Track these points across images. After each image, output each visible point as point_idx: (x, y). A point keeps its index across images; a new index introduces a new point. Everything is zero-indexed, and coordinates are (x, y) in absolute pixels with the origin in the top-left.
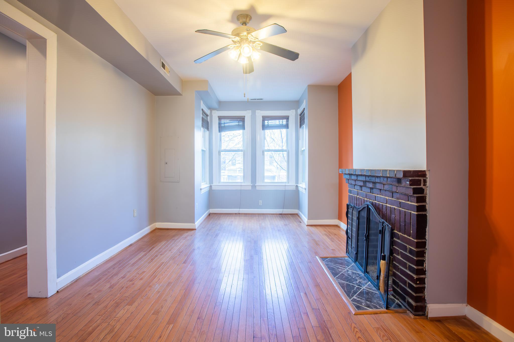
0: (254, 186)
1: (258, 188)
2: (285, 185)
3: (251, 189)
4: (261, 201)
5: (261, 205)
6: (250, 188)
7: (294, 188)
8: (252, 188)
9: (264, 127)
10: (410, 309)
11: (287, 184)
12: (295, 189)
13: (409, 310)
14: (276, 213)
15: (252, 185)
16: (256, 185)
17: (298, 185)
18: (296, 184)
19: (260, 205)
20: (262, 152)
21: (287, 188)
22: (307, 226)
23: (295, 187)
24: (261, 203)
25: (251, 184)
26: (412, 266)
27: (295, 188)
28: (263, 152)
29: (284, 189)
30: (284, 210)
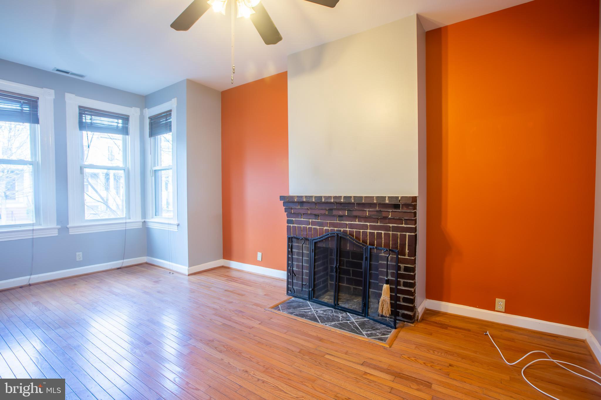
0: (64, 229)
1: (72, 232)
2: (126, 223)
3: (57, 235)
4: (81, 253)
5: (81, 259)
6: (55, 233)
7: (139, 226)
8: (59, 233)
9: (82, 126)
10: (406, 320)
11: (128, 221)
12: (141, 227)
13: (404, 321)
14: (110, 268)
15: (59, 227)
16: (68, 226)
17: (147, 220)
18: (142, 219)
19: (78, 260)
20: (79, 168)
21: (129, 227)
22: (189, 275)
23: (141, 223)
24: (81, 256)
25: (57, 225)
26: (407, 282)
27: (141, 225)
28: (81, 169)
29: (125, 229)
30: (125, 260)
